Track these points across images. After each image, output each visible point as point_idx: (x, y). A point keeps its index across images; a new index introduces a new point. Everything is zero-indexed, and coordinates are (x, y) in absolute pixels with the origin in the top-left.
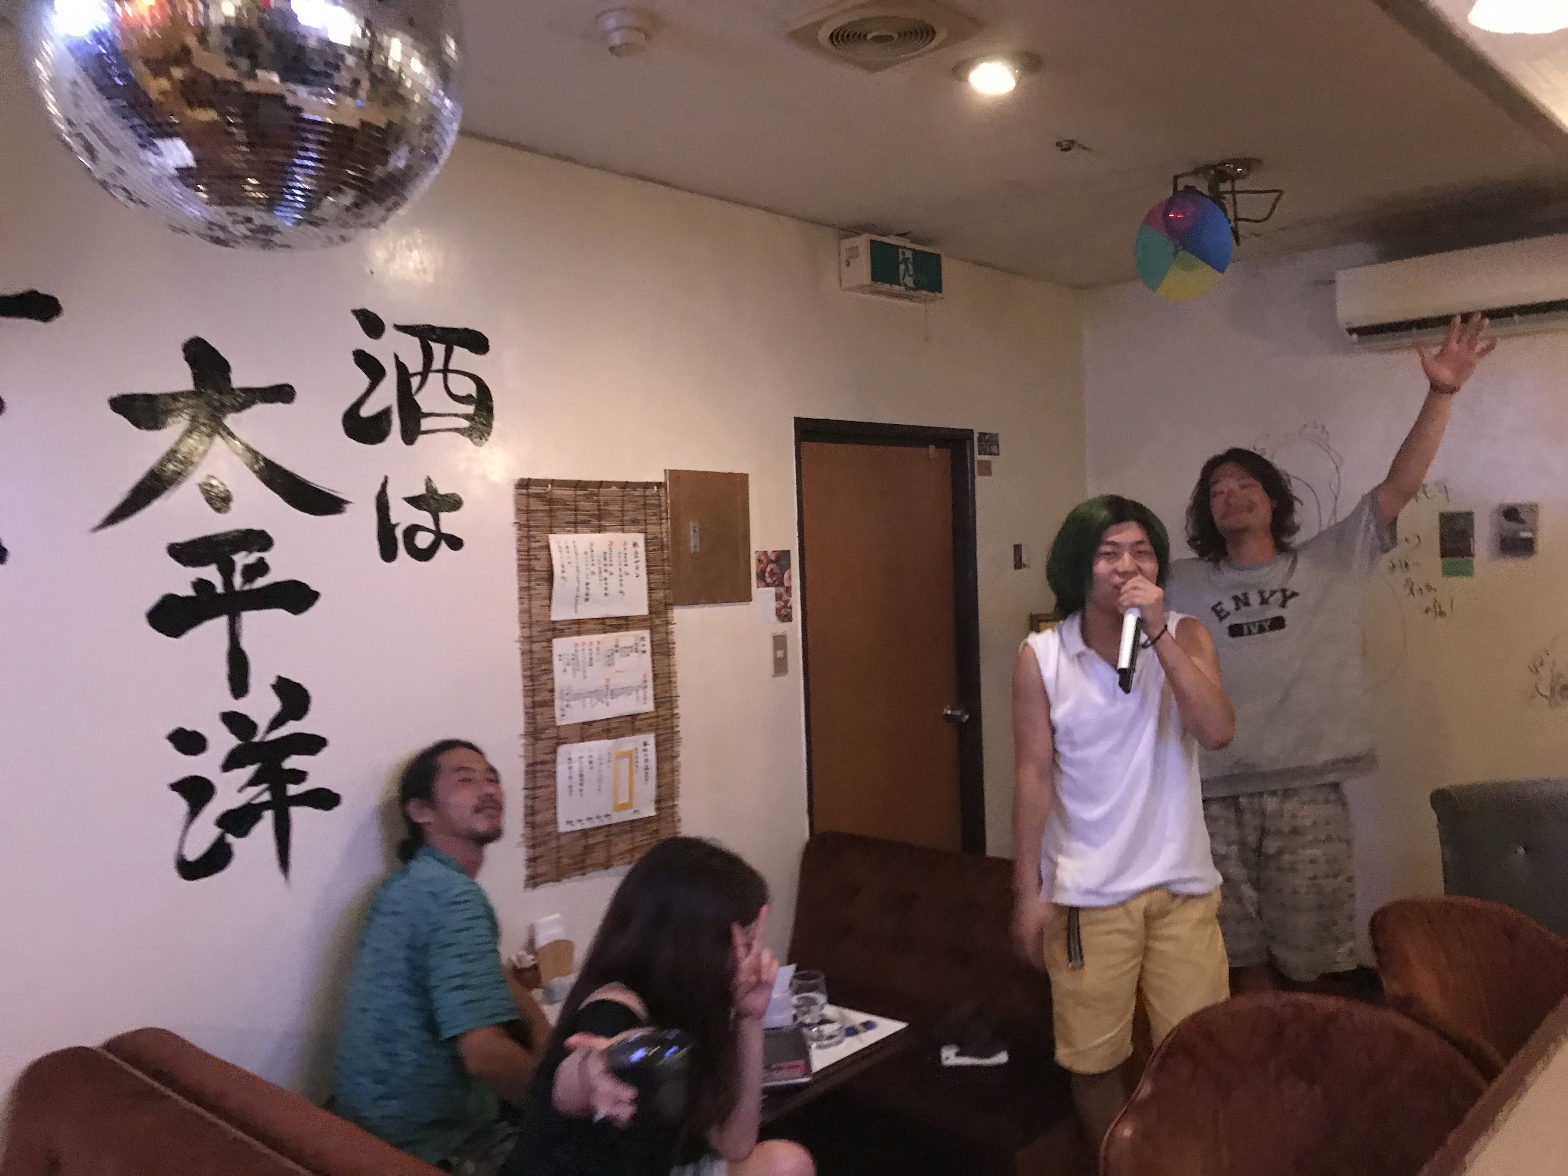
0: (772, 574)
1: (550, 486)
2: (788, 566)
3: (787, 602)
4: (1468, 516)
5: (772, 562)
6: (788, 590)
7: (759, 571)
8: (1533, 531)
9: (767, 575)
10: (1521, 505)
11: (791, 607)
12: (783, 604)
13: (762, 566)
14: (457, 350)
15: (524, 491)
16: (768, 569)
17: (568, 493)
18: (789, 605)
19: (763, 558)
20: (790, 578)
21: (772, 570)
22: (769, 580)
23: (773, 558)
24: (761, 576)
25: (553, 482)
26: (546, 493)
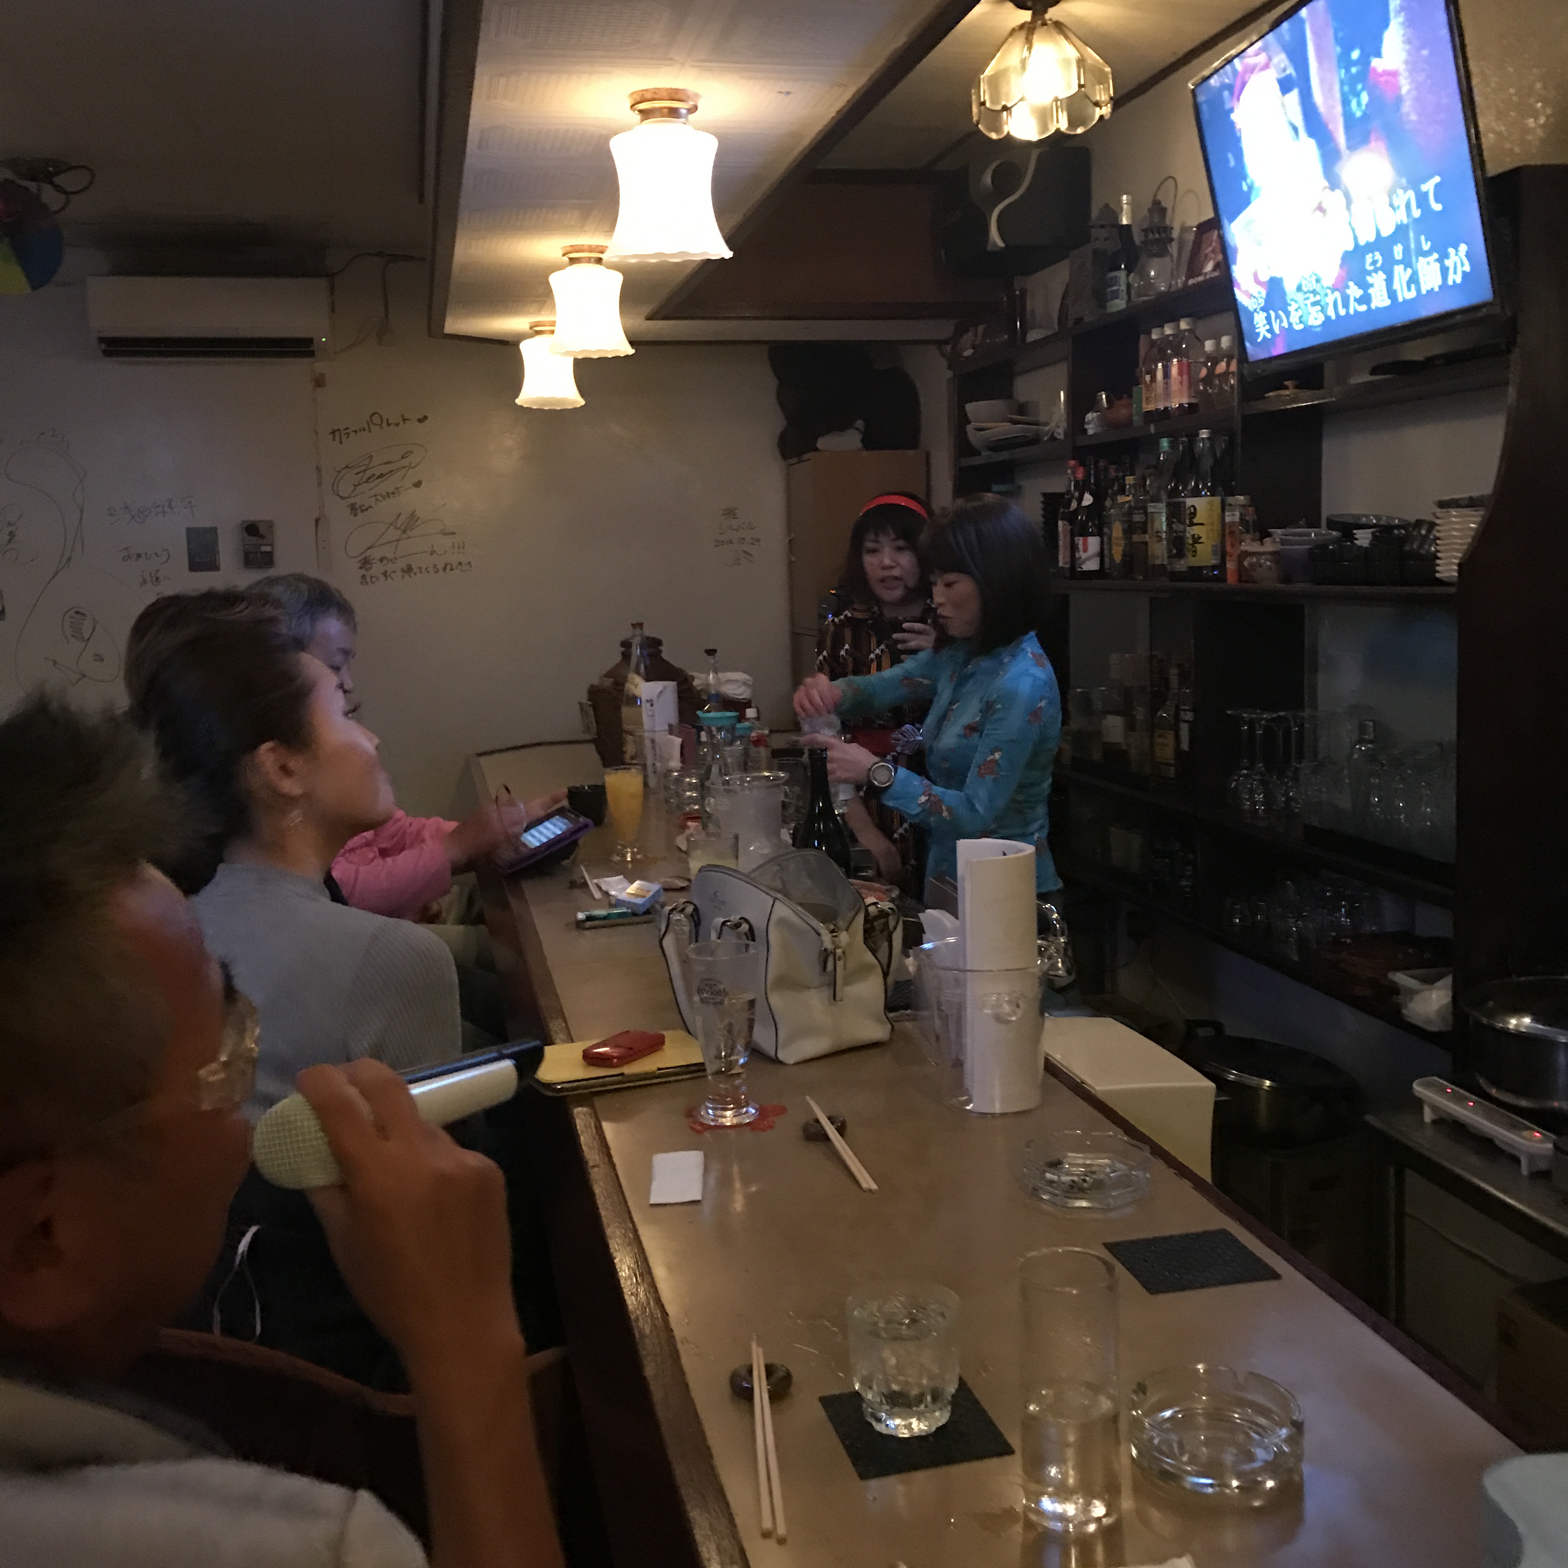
4: (214, 530)
8: (271, 545)
10: (258, 521)
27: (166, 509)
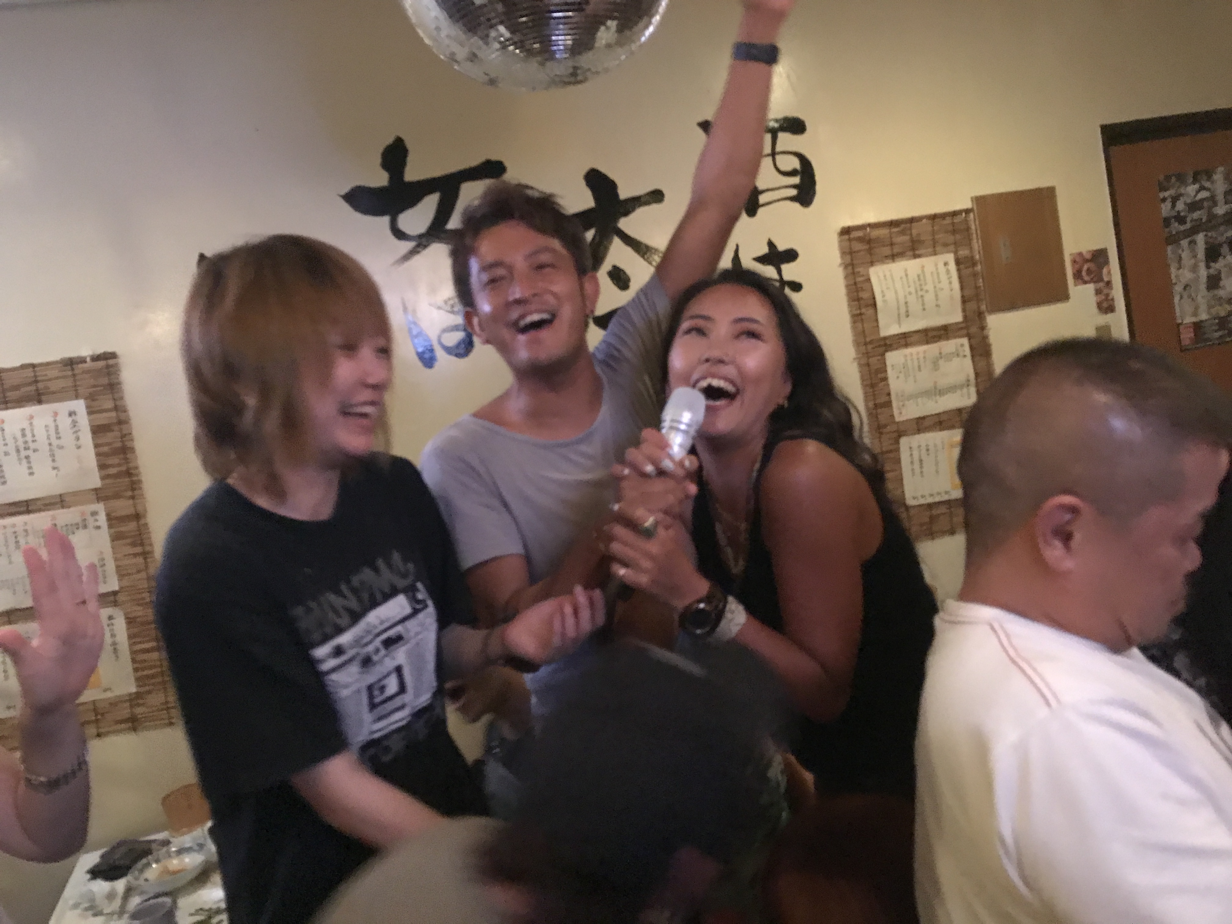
0: (1089, 271)
1: (868, 229)
2: (1106, 262)
3: (1107, 295)
5: (1087, 261)
6: (1109, 284)
7: (1075, 271)
9: (1084, 273)
11: (1113, 300)
12: (1103, 297)
13: (1077, 266)
14: (781, 136)
15: (846, 237)
16: (1085, 267)
17: (884, 232)
18: (1110, 297)
19: (1077, 260)
20: (1109, 273)
21: (1088, 269)
22: (1086, 278)
23: (1088, 256)
24: (1078, 276)
25: (870, 225)
26: (865, 235)
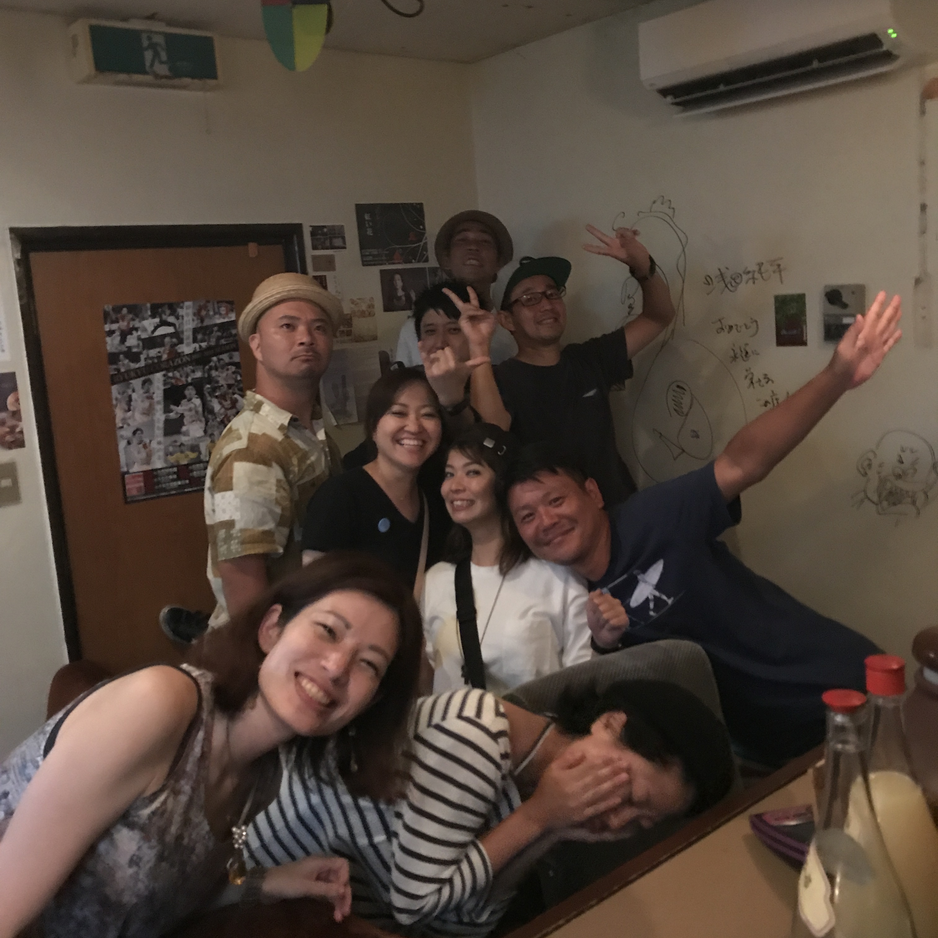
4: (800, 299)
10: (842, 287)
27: (757, 275)
